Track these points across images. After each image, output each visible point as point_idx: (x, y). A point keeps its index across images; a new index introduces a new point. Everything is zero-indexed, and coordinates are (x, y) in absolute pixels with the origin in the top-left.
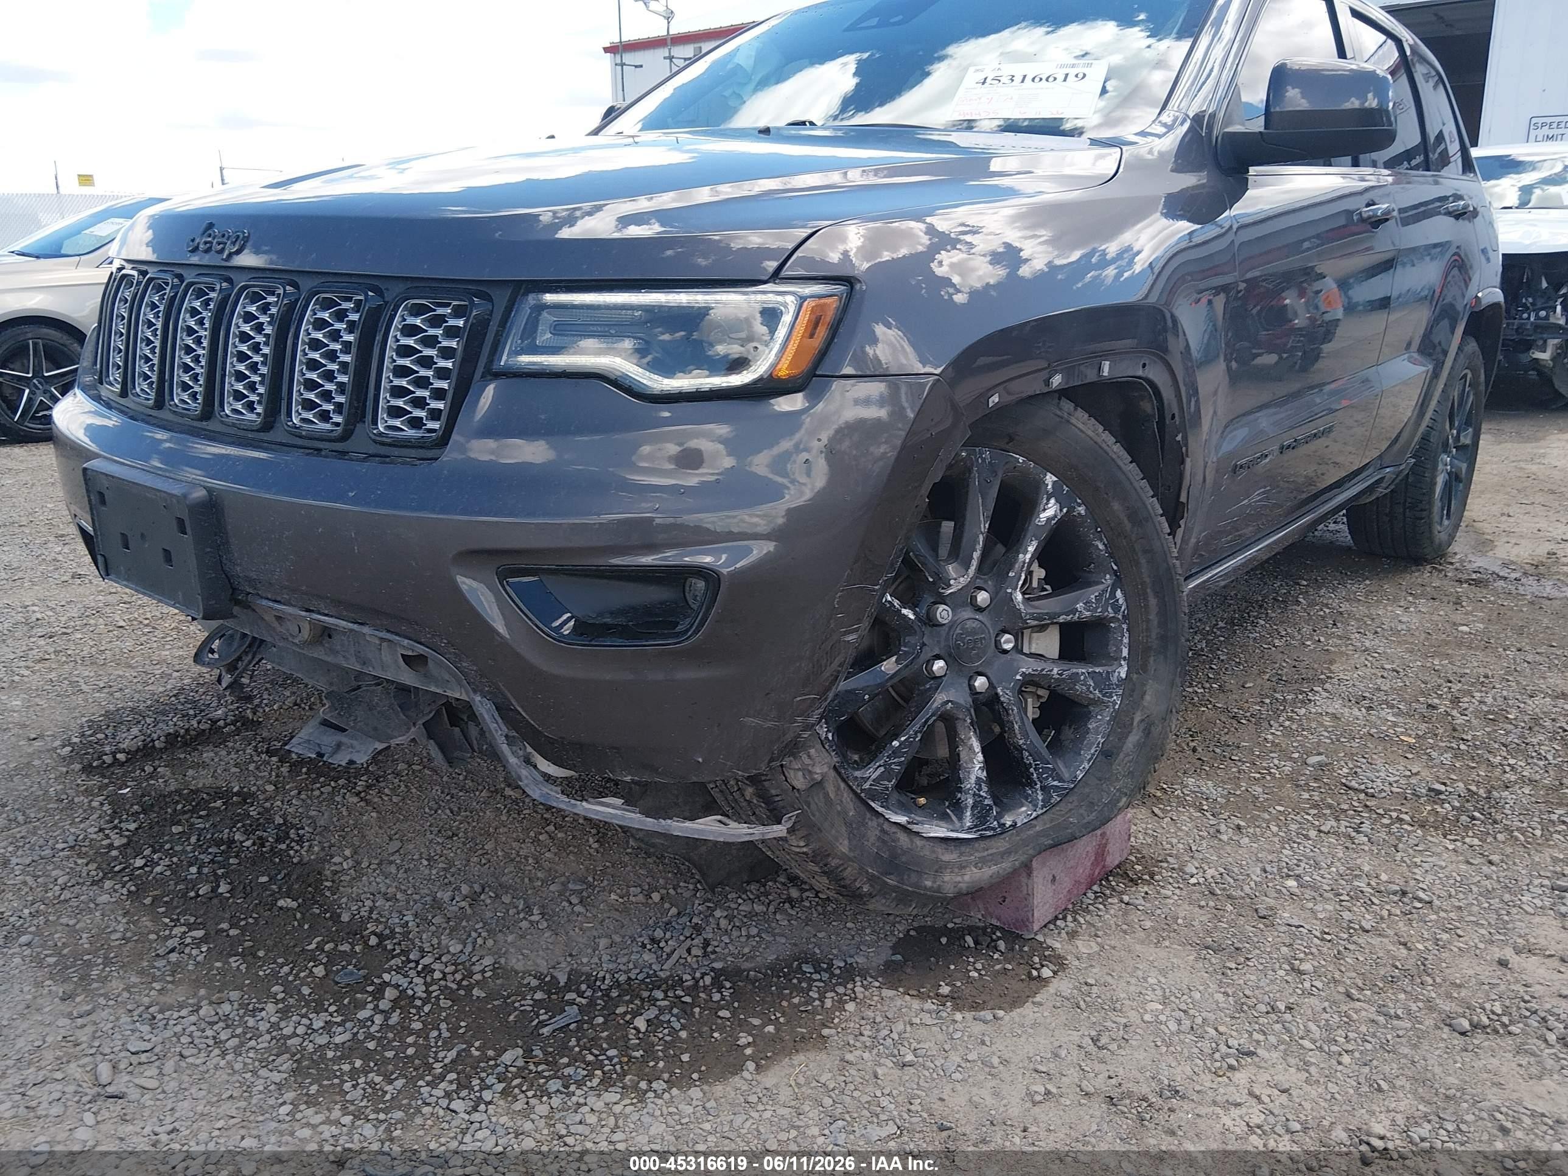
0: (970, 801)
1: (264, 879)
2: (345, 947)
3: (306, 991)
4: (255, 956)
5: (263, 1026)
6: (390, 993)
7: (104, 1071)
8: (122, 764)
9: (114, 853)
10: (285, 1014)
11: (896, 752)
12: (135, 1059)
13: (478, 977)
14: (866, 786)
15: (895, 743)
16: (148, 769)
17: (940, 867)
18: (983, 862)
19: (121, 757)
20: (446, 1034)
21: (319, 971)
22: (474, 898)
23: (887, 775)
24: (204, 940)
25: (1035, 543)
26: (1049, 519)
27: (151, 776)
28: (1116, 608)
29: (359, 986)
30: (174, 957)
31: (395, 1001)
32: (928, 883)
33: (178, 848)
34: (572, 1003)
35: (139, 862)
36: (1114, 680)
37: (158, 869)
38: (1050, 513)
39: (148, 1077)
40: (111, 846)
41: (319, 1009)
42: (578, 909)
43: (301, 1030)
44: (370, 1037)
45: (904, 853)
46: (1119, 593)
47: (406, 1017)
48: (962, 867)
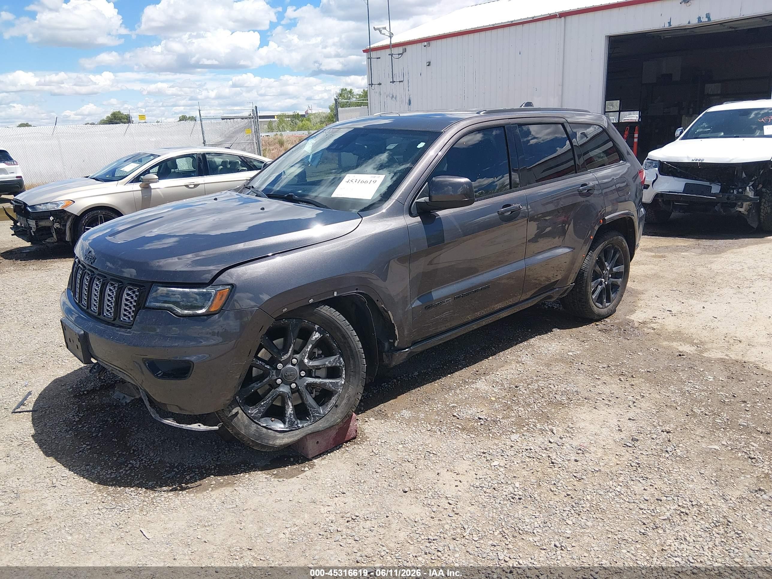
0: (288, 420)
1: (111, 433)
2: (124, 453)
3: (110, 464)
4: (101, 454)
5: (96, 472)
6: (130, 465)
7: (54, 481)
8: (85, 395)
9: (75, 423)
10: (102, 470)
11: (262, 406)
12: (62, 478)
13: (154, 463)
14: (252, 415)
15: (262, 403)
16: (93, 397)
17: (276, 438)
18: (290, 437)
19: (85, 392)
20: (139, 477)
21: (115, 459)
22: (164, 441)
23: (259, 412)
24: (90, 449)
25: (311, 345)
26: (316, 338)
27: (93, 399)
28: (340, 363)
29: (123, 463)
30: (80, 453)
31: (130, 468)
32: (271, 443)
33: (92, 422)
34: (175, 471)
35: (80, 426)
36: (339, 384)
37: (85, 428)
38: (316, 336)
39: (64, 483)
40: (74, 421)
41: (112, 468)
42: (190, 446)
43: (104, 474)
44: (120, 476)
45: (264, 434)
46: (341, 359)
47: (131, 472)
48: (283, 438)
